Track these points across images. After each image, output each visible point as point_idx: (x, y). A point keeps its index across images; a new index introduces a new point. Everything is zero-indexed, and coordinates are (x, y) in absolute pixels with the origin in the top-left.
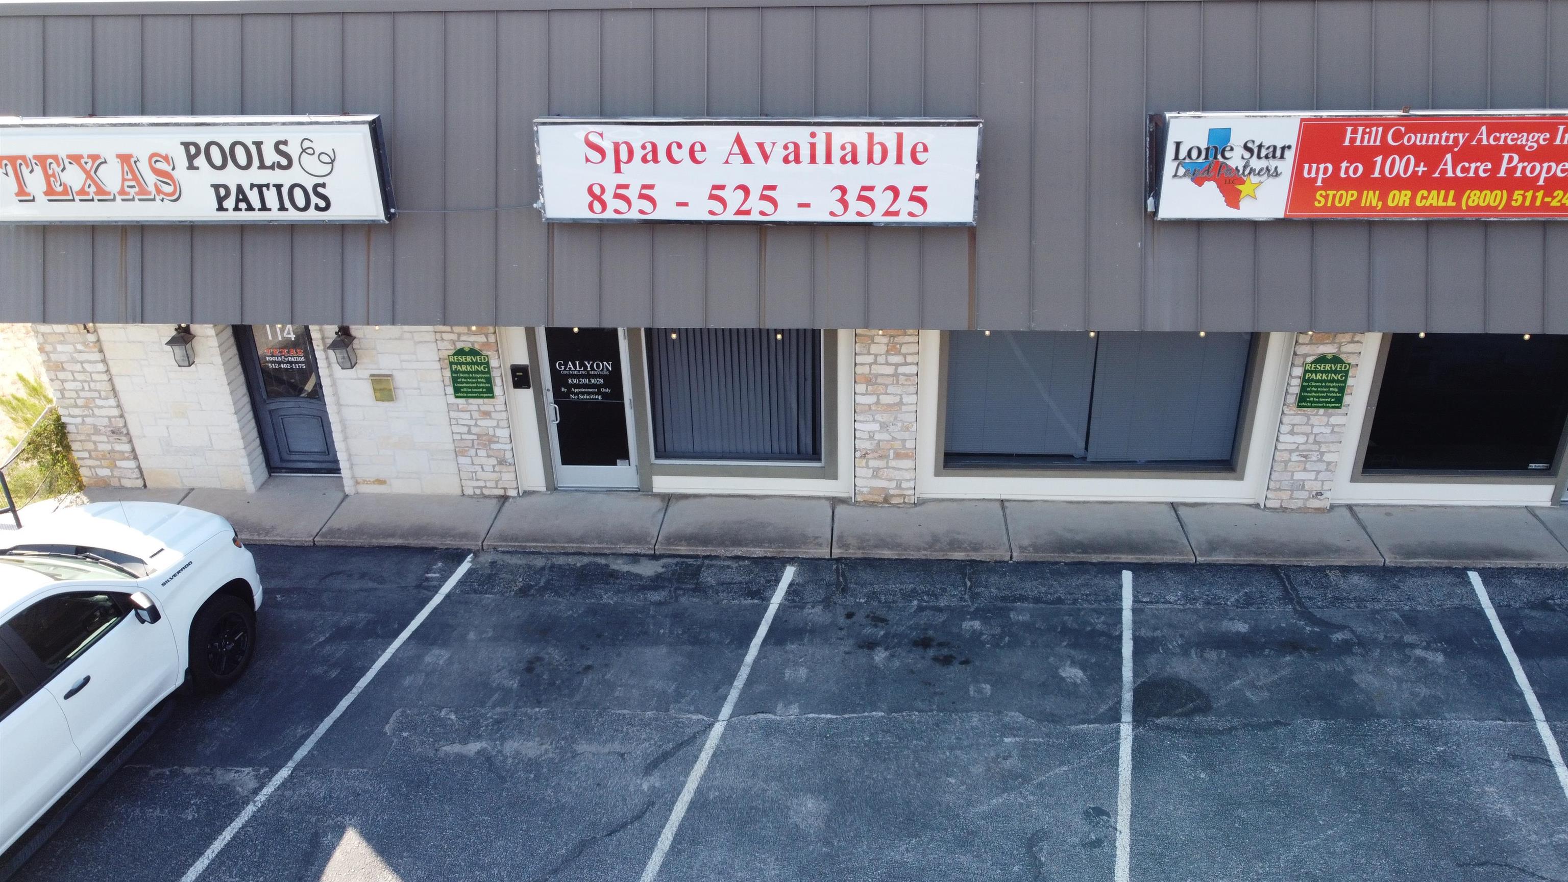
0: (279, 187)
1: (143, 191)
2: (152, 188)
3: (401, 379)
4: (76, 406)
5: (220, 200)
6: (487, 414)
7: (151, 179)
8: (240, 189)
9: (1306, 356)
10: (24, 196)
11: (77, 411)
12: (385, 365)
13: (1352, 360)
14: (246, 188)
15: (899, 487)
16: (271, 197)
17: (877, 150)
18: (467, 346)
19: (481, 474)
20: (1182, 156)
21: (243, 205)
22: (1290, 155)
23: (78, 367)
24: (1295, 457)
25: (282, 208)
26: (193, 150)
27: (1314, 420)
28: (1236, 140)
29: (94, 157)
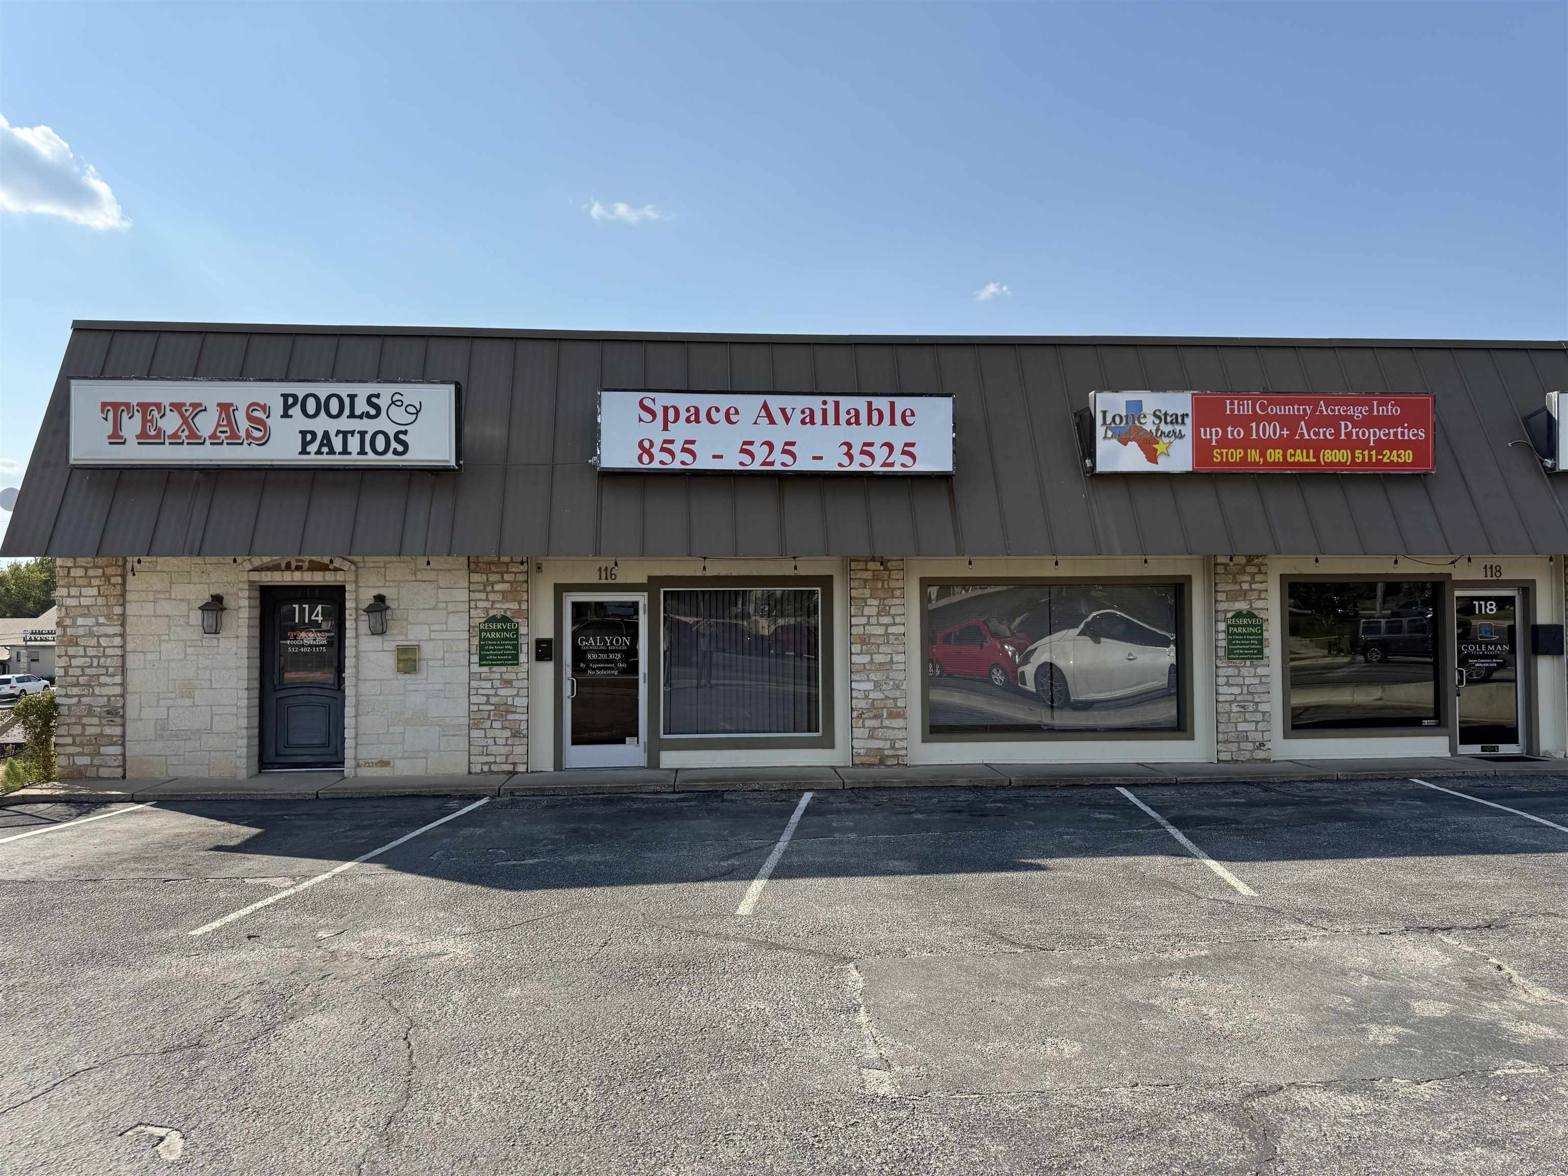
0: (363, 434)
1: (234, 435)
2: (243, 434)
3: (427, 650)
4: (77, 685)
5: (305, 444)
6: (508, 683)
7: (243, 424)
8: (326, 434)
9: (1226, 612)
10: (116, 438)
11: (75, 691)
12: (414, 634)
13: (1263, 615)
14: (332, 435)
15: (893, 747)
16: (354, 443)
17: (875, 415)
18: (499, 613)
19: (493, 749)
20: (1109, 421)
21: (325, 449)
22: (1188, 421)
23: (94, 642)
24: (1235, 709)
25: (362, 452)
26: (291, 400)
27: (1244, 671)
28: (1148, 409)
29: (195, 405)
